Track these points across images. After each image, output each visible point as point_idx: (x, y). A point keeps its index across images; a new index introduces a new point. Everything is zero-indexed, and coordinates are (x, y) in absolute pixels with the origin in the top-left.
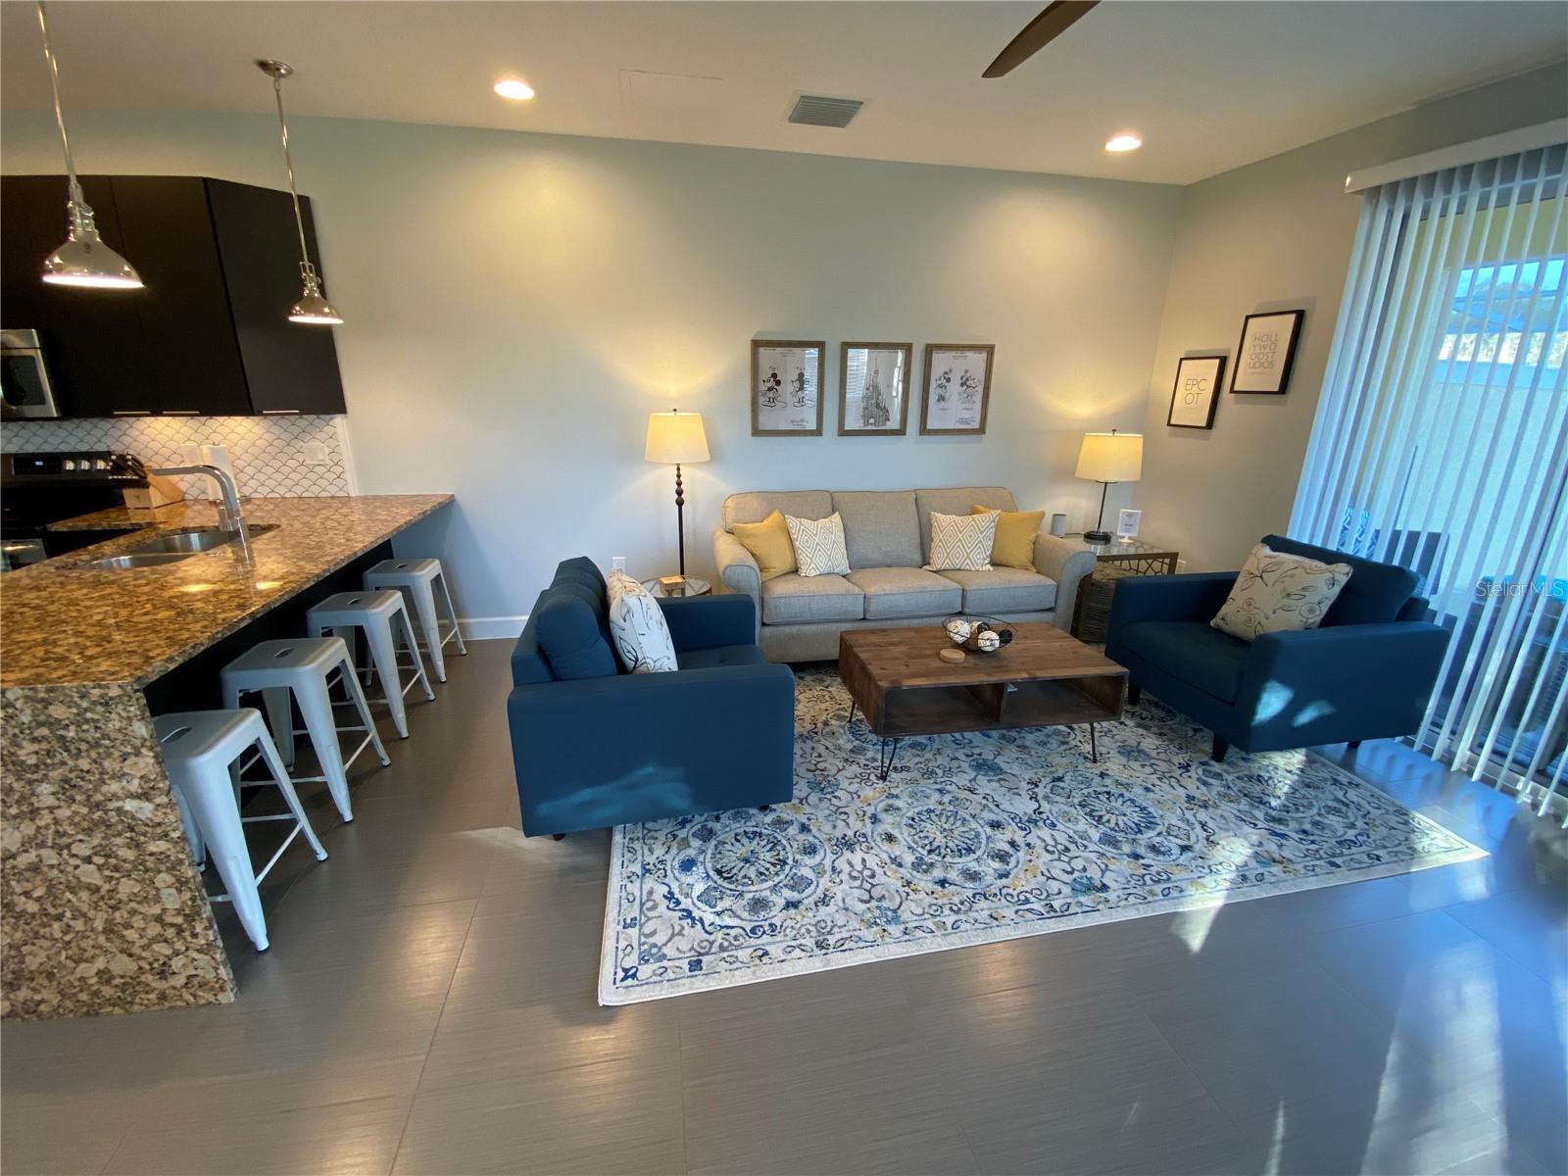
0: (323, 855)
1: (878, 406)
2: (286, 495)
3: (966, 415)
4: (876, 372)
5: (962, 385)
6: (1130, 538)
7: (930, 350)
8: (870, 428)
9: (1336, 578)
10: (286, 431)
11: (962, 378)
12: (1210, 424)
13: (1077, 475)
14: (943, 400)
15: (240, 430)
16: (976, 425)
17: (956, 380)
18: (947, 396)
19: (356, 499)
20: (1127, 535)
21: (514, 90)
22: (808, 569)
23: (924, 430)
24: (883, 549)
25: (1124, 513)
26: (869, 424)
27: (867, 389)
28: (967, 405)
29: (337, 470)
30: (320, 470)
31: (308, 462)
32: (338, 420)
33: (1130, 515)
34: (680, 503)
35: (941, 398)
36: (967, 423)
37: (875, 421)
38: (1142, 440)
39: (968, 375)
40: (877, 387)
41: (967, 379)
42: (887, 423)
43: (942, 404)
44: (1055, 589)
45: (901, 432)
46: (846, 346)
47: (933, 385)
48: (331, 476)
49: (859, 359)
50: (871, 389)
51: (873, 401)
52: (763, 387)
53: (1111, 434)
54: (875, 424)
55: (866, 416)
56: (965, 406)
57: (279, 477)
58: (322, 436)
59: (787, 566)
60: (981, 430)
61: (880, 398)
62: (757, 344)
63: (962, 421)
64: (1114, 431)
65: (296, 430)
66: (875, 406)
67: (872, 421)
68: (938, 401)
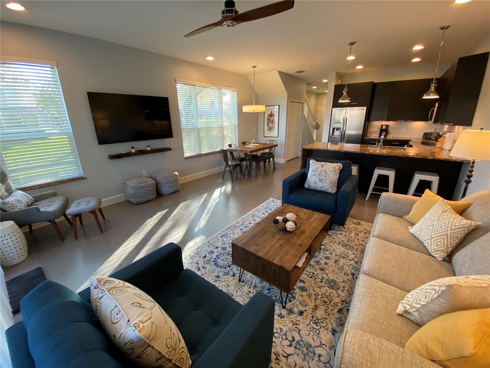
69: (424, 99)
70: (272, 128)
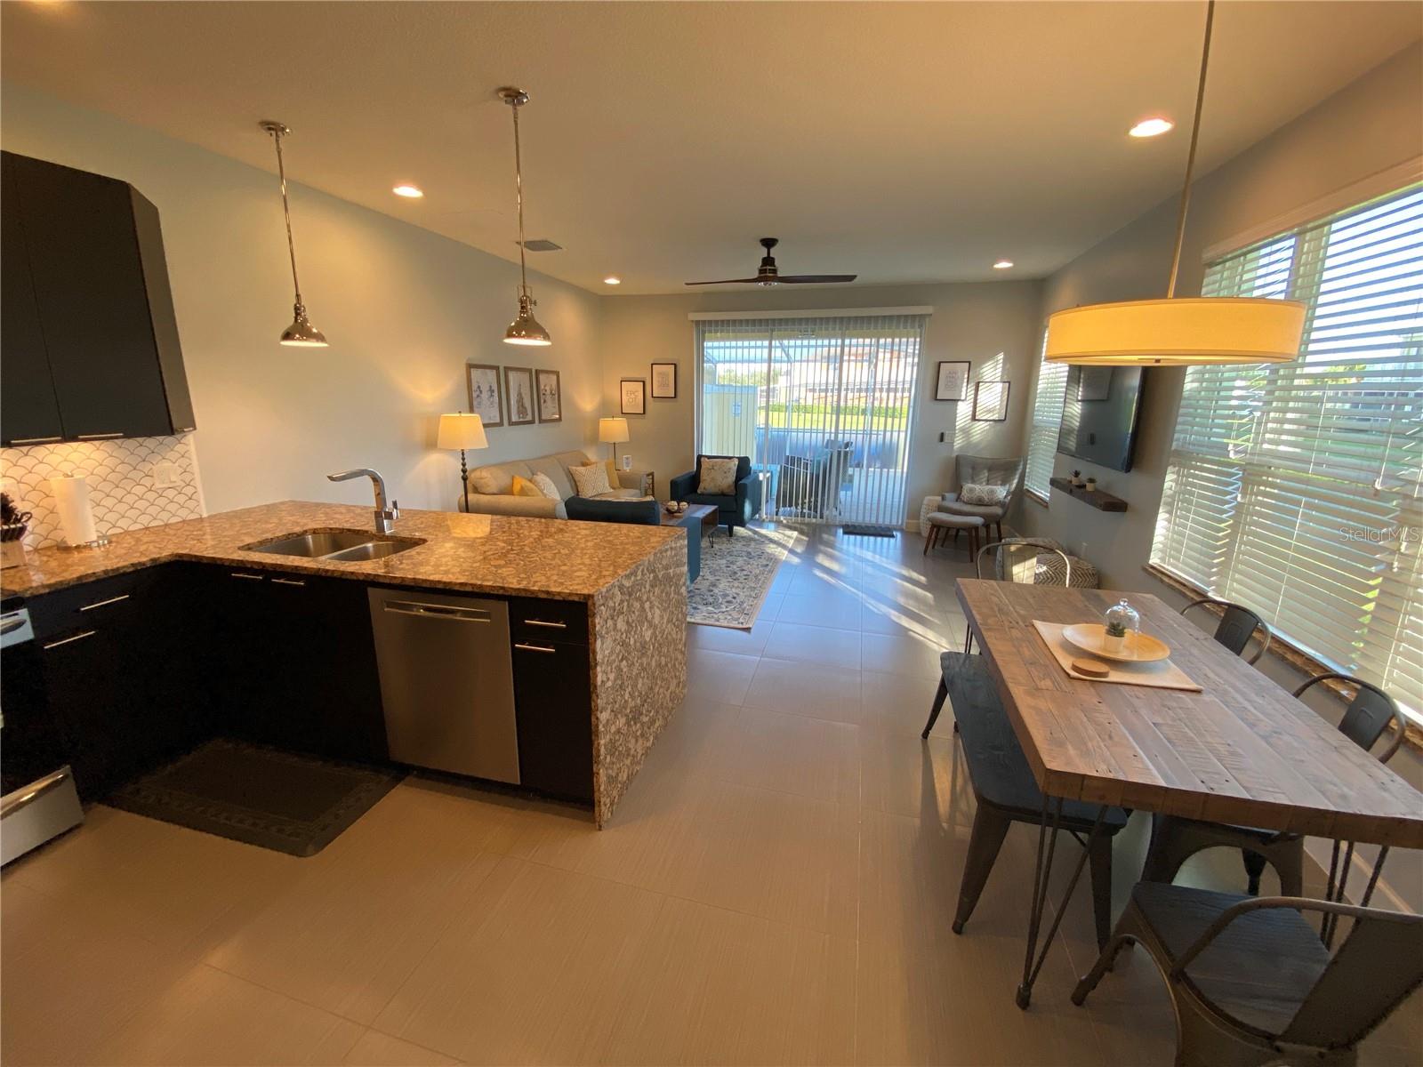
1: (523, 406)
2: (130, 529)
3: (554, 410)
4: (520, 386)
5: (551, 393)
7: (537, 373)
8: (521, 420)
10: (132, 454)
11: (550, 390)
12: (644, 413)
15: (75, 457)
16: (558, 416)
17: (548, 390)
19: (208, 519)
23: (541, 421)
25: (625, 457)
26: (520, 417)
27: (517, 396)
28: (553, 405)
29: (189, 490)
30: (171, 493)
31: (158, 485)
32: (188, 438)
33: (627, 458)
34: (465, 478)
36: (555, 415)
37: (523, 415)
38: (626, 421)
39: (552, 388)
40: (521, 395)
41: (552, 390)
42: (527, 416)
45: (533, 422)
46: (506, 369)
47: (541, 393)
48: (181, 499)
49: (512, 378)
50: (519, 396)
51: (520, 403)
52: (475, 395)
53: (612, 419)
54: (523, 417)
55: (519, 412)
57: (122, 508)
58: (171, 455)
60: (560, 419)
61: (523, 400)
62: (470, 366)
63: (553, 414)
64: (610, 416)
65: (143, 451)
66: (521, 405)
67: (521, 415)
68: (544, 403)
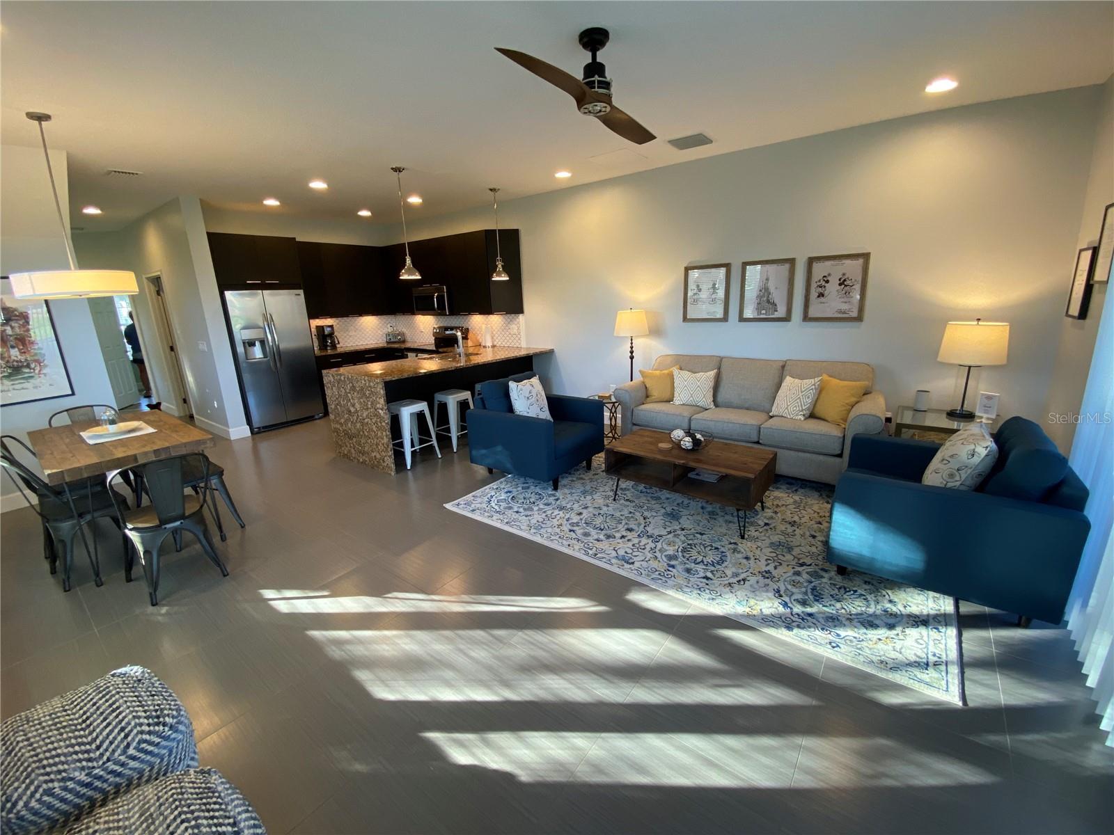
0: (440, 456)
1: (768, 301)
2: (505, 346)
3: (844, 307)
4: (767, 279)
5: (840, 285)
6: (988, 419)
7: (811, 261)
8: (762, 316)
9: (976, 450)
10: (506, 321)
11: (840, 280)
13: (939, 359)
14: (823, 296)
15: (495, 320)
16: (855, 314)
17: (834, 281)
18: (826, 293)
19: (524, 348)
20: (985, 416)
21: (563, 175)
22: (677, 401)
23: (806, 318)
24: (743, 397)
25: (983, 394)
26: (761, 314)
27: (760, 291)
28: (846, 300)
29: (519, 336)
30: (515, 336)
31: (511, 333)
32: (521, 315)
33: (989, 398)
34: (632, 358)
35: (821, 295)
36: (844, 313)
37: (766, 312)
38: (1008, 327)
39: (846, 277)
40: (768, 289)
41: (845, 280)
42: (776, 313)
43: (822, 299)
44: (841, 440)
45: (787, 319)
46: (745, 264)
47: (814, 285)
48: (517, 339)
49: (754, 273)
50: (763, 291)
51: (765, 299)
52: (691, 293)
53: (976, 323)
54: (766, 314)
55: (759, 307)
56: (843, 300)
57: (504, 338)
58: (516, 323)
59: (666, 395)
60: (859, 318)
61: (770, 296)
62: (687, 268)
63: (840, 312)
64: (979, 319)
65: (509, 320)
66: (765, 300)
67: (764, 312)
68: (819, 296)
69: (494, 281)
70: (28, 366)
